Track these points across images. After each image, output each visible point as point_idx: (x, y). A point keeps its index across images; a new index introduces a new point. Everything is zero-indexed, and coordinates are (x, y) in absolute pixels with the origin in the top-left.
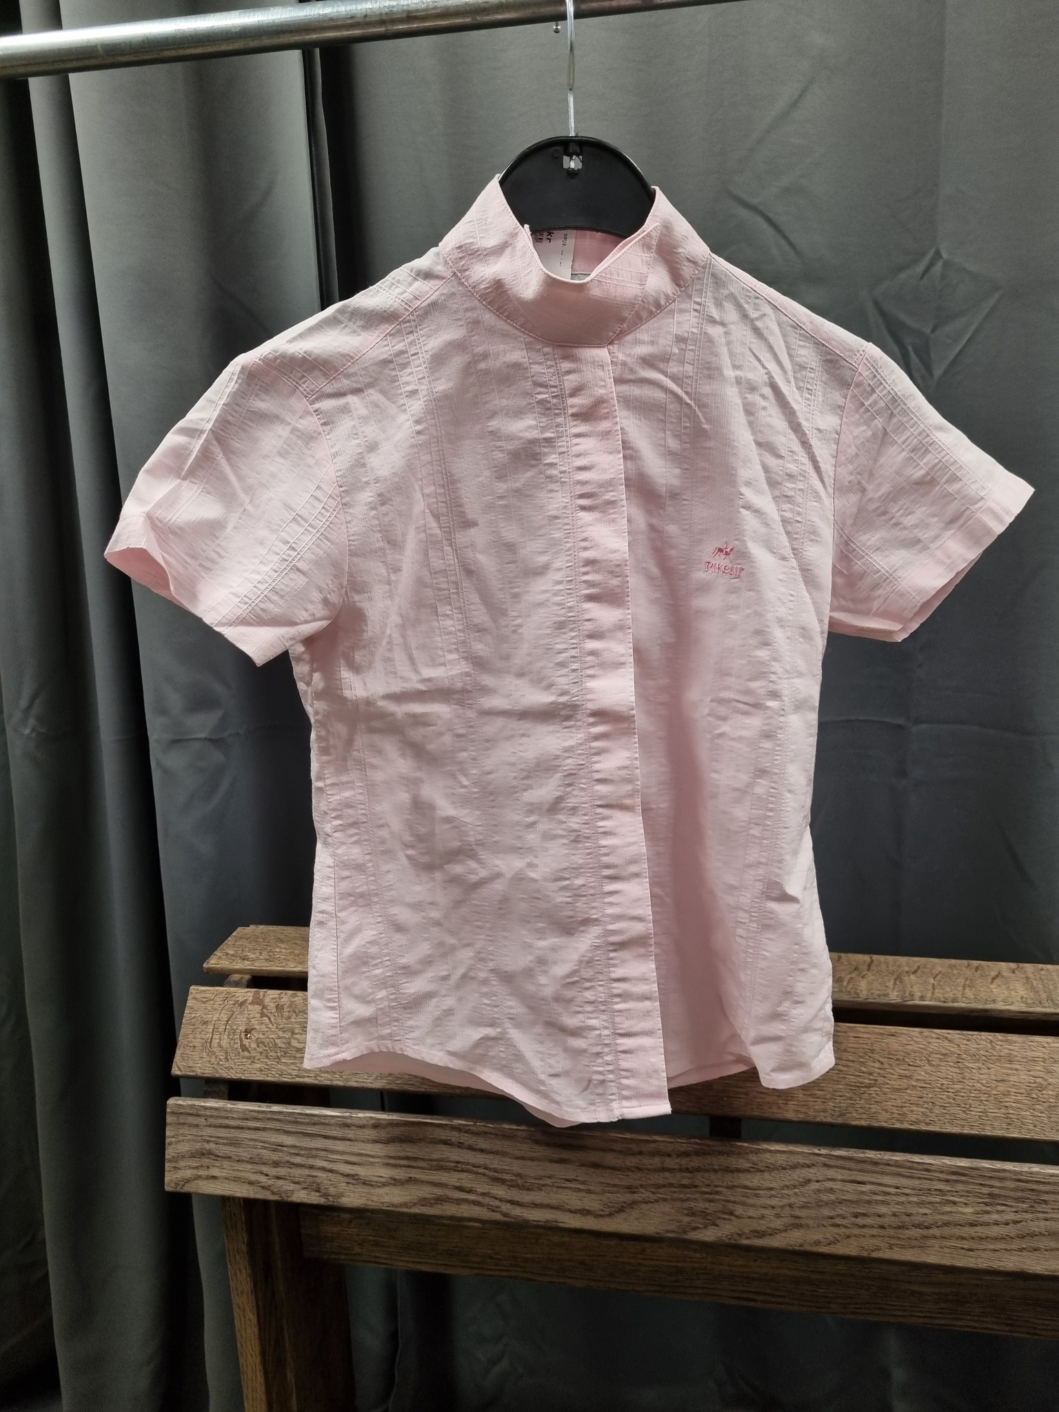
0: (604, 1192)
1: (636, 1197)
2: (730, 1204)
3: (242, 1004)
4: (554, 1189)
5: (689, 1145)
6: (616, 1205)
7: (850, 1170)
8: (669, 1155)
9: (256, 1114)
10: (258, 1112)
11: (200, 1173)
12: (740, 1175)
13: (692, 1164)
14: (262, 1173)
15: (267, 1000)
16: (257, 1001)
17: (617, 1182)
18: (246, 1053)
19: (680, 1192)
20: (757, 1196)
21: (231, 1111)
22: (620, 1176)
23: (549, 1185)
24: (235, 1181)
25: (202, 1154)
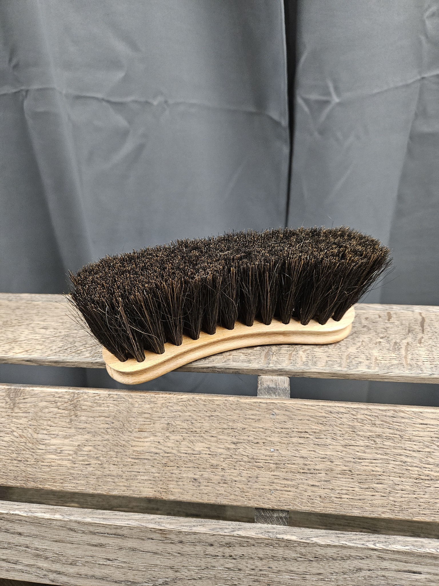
4: (97, 565)
5: (233, 538)
7: (406, 562)
8: (212, 545)
12: (287, 563)
13: (236, 553)
17: (158, 562)
20: (304, 579)
22: (161, 559)
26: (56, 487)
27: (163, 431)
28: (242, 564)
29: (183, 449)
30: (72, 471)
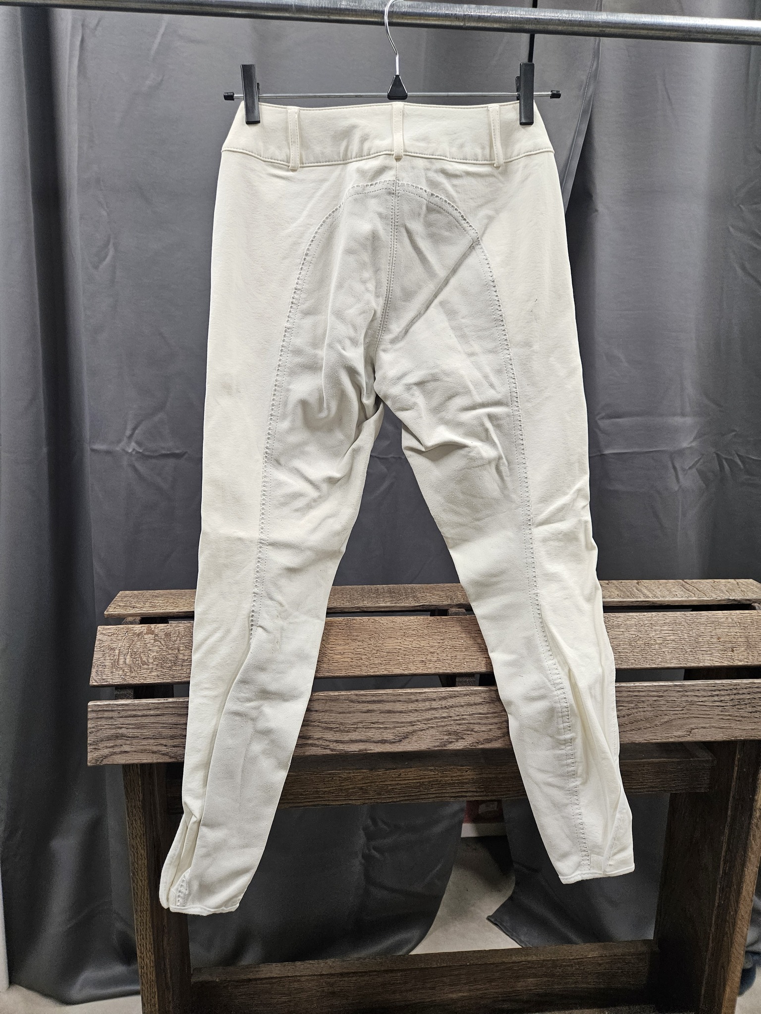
0: (395, 727)
1: (415, 728)
2: (472, 725)
3: (138, 635)
5: (446, 692)
6: (403, 735)
8: (435, 700)
9: (156, 705)
10: (158, 703)
11: (115, 751)
12: (477, 707)
13: (448, 704)
14: (161, 745)
15: (156, 631)
16: (151, 632)
17: (403, 720)
18: (146, 666)
19: (442, 721)
20: (487, 718)
21: (138, 705)
22: (405, 717)
23: (360, 727)
24: (142, 752)
25: (117, 737)
26: (343, 674)
27: (402, 637)
28: (452, 712)
29: (414, 645)
30: (352, 664)
